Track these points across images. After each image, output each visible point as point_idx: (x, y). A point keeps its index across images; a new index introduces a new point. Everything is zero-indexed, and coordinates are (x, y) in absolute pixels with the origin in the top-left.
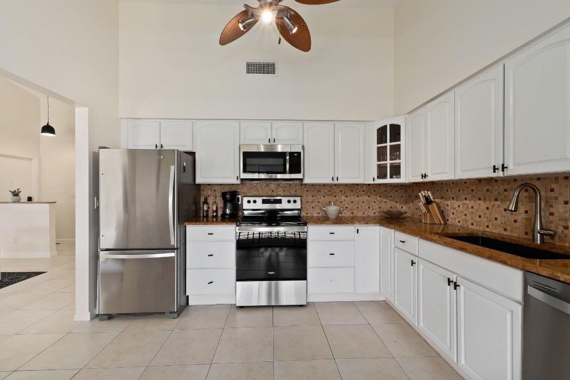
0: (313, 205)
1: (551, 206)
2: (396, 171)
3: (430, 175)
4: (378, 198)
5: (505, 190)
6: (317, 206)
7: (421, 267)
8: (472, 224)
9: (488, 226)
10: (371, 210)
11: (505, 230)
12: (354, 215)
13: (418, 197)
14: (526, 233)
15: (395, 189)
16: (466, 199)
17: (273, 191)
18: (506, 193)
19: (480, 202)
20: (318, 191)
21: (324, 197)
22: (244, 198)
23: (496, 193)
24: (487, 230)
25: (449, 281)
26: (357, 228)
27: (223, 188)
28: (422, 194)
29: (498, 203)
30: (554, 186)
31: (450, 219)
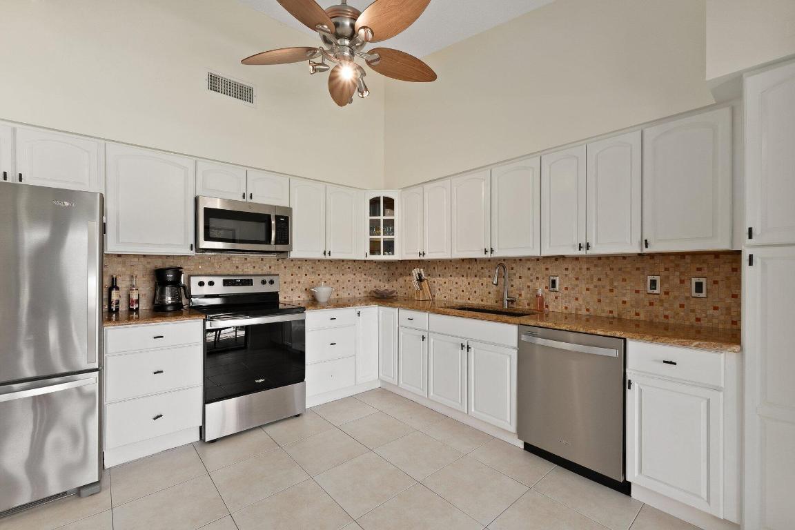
0: (293, 286)
1: (512, 280)
2: (389, 246)
3: (427, 253)
4: (364, 276)
5: (482, 268)
6: (297, 287)
7: (432, 340)
8: (457, 298)
9: (469, 299)
10: (356, 289)
11: (482, 300)
12: (340, 296)
13: (410, 275)
14: (496, 302)
15: (379, 266)
16: (451, 276)
17: (237, 267)
18: (482, 271)
19: (463, 278)
20: (299, 268)
21: (306, 275)
22: (192, 278)
23: (475, 271)
24: (469, 301)
25: (462, 346)
26: (358, 310)
27: (148, 263)
28: (415, 272)
29: (477, 279)
30: (514, 265)
31: (436, 295)
